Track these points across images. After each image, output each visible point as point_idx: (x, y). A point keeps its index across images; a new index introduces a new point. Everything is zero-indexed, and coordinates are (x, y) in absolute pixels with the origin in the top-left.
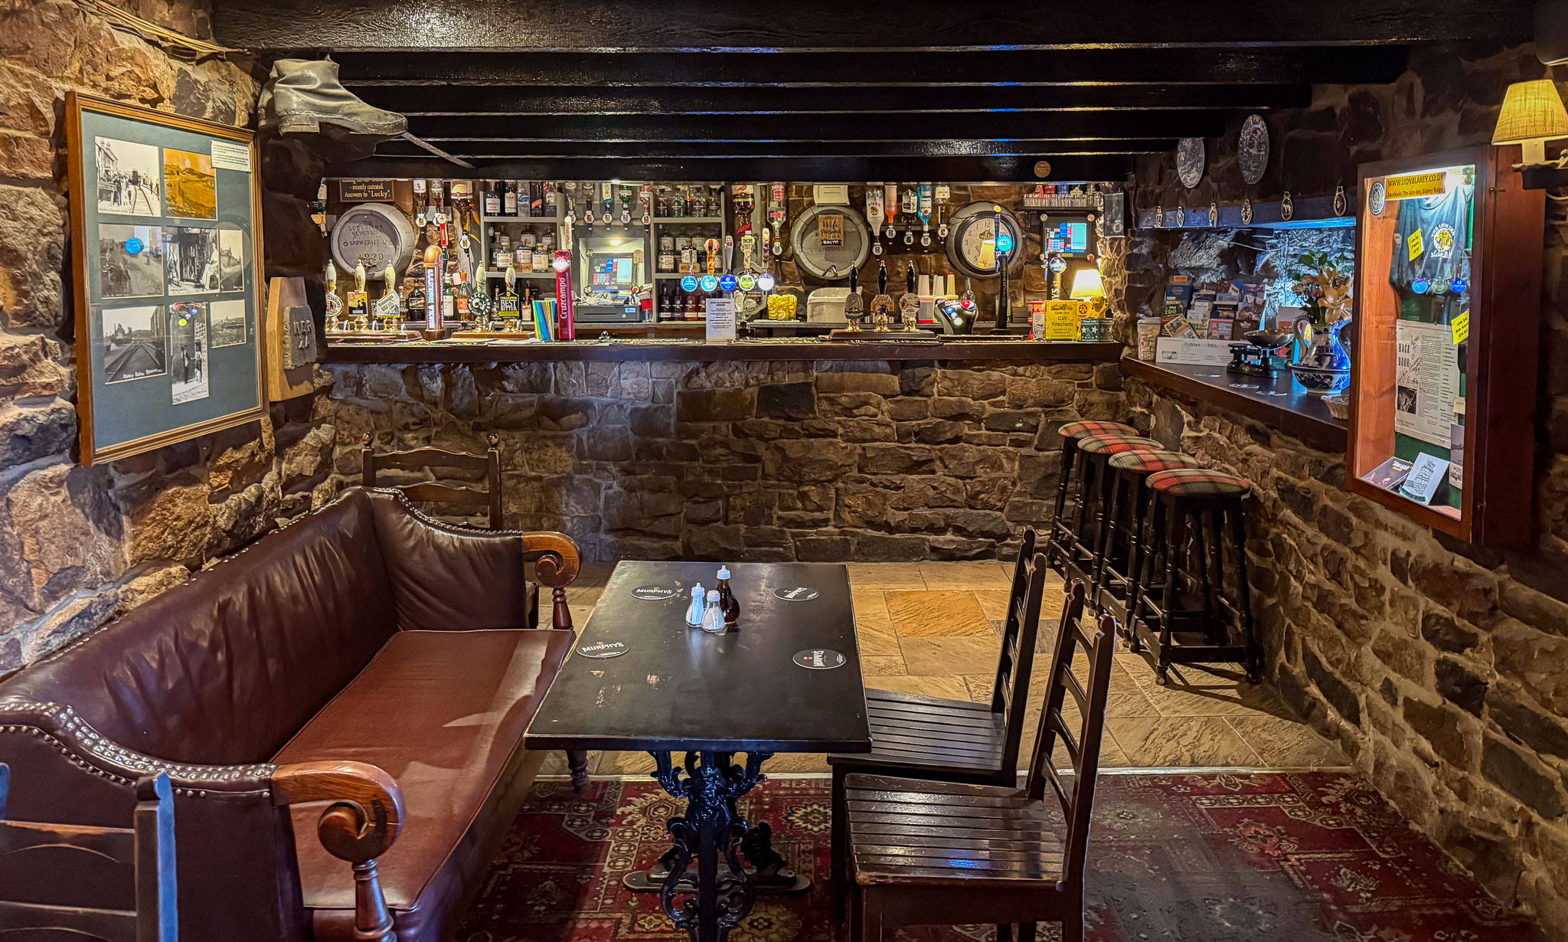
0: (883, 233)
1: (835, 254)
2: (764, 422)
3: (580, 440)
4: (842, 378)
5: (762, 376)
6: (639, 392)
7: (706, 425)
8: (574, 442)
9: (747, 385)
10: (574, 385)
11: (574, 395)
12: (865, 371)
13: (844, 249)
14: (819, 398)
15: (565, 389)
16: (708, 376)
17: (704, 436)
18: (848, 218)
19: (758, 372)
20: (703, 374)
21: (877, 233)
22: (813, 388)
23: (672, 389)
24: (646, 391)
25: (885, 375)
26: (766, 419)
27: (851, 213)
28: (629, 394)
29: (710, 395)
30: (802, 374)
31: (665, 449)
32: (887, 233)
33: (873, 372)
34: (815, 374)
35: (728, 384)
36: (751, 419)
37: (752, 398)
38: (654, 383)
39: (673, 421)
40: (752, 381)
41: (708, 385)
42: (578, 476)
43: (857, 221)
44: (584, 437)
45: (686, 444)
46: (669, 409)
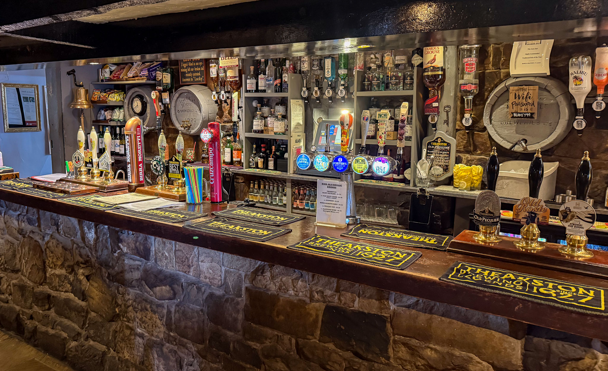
0: (588, 105)
1: (527, 127)
2: (327, 349)
3: (169, 312)
4: (429, 321)
5: (328, 292)
6: (213, 278)
7: (269, 331)
8: (165, 311)
9: (312, 298)
10: (166, 258)
11: (167, 267)
12: (466, 320)
13: (538, 122)
14: (395, 342)
15: (161, 260)
16: (273, 278)
17: (268, 343)
18: (545, 89)
19: (324, 286)
20: (268, 274)
21: (580, 105)
22: (388, 326)
23: (240, 282)
24: (219, 278)
25: (497, 335)
26: (331, 346)
27: (549, 83)
28: (206, 277)
29: (274, 298)
30: (375, 303)
31: (231, 345)
32: (594, 106)
33: (478, 325)
34: (393, 307)
35: (291, 292)
36: (314, 341)
37: (317, 316)
38: (226, 271)
39: (241, 316)
40: (316, 296)
41: (273, 288)
42: (167, 345)
43: (556, 92)
44: (173, 310)
45: (249, 347)
46: (238, 303)
